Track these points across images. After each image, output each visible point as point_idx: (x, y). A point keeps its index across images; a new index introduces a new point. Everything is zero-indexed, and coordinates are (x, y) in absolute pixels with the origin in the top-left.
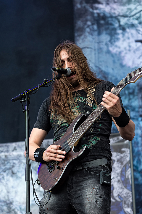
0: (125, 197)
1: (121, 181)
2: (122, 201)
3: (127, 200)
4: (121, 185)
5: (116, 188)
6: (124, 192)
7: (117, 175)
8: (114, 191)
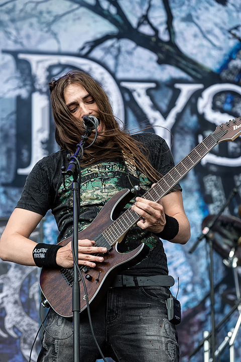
0: (26, 331)
1: (20, 303)
2: (19, 338)
3: (29, 337)
4: (20, 309)
5: (11, 315)
6: (24, 322)
7: (13, 292)
8: (7, 318)
